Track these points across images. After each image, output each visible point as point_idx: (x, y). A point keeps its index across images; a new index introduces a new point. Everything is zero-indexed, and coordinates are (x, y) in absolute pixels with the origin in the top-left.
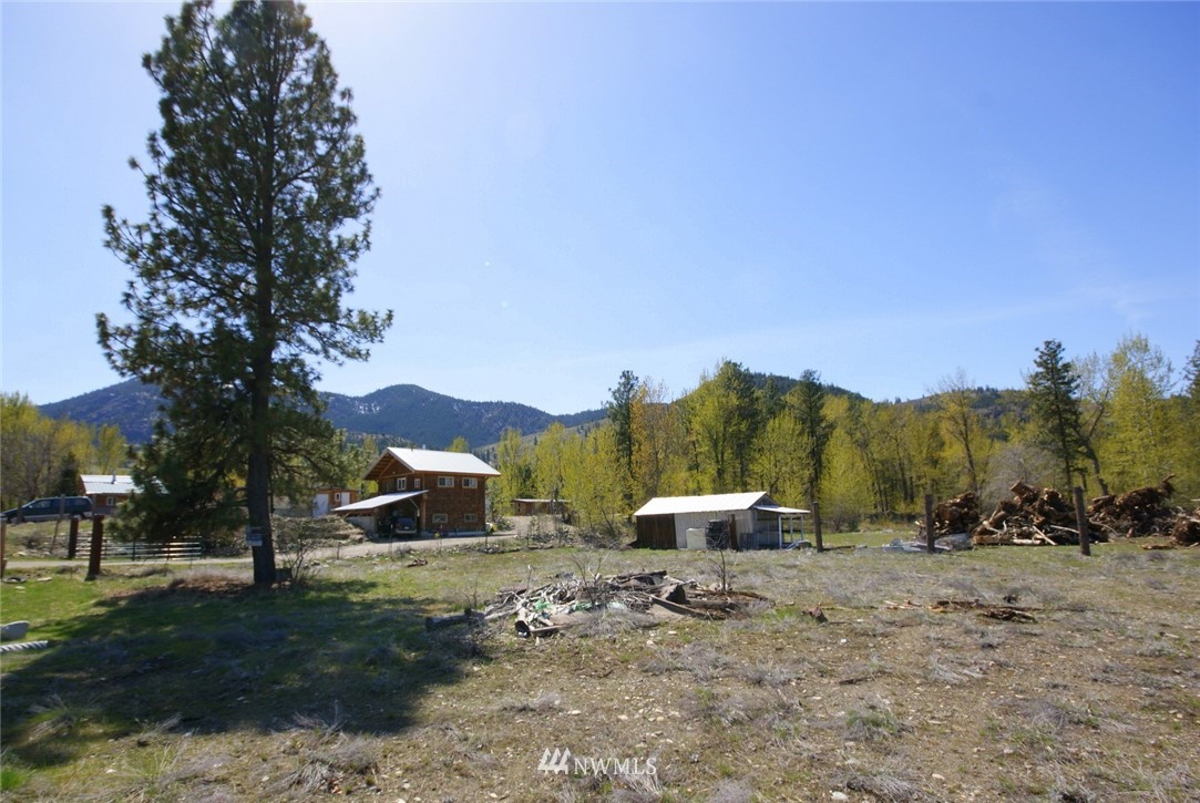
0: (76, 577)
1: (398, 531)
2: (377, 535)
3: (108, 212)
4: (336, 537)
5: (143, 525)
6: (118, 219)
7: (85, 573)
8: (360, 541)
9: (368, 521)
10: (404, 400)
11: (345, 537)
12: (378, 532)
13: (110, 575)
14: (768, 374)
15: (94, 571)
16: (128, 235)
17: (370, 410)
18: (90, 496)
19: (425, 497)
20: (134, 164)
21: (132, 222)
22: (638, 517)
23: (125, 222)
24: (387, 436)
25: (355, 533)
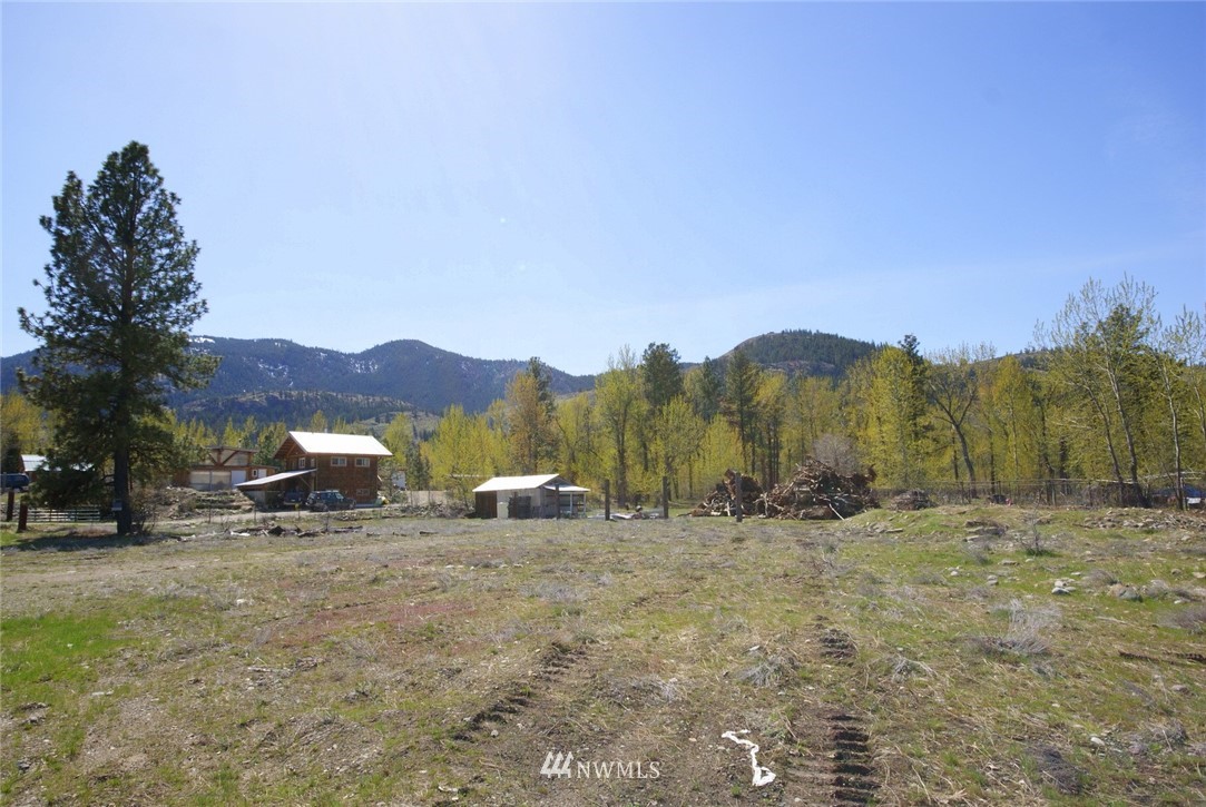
0: (10, 531)
1: (286, 503)
2: (267, 507)
3: (21, 311)
4: (230, 508)
5: (45, 498)
6: (28, 315)
7: (16, 529)
8: (249, 511)
9: (260, 495)
10: (406, 358)
11: (238, 507)
12: (267, 503)
13: (32, 530)
14: (814, 332)
15: (22, 527)
16: (34, 323)
17: (368, 369)
18: (27, 473)
19: (313, 475)
20: (36, 283)
21: (37, 315)
22: (477, 493)
23: (32, 315)
24: (385, 399)
25: (247, 503)
